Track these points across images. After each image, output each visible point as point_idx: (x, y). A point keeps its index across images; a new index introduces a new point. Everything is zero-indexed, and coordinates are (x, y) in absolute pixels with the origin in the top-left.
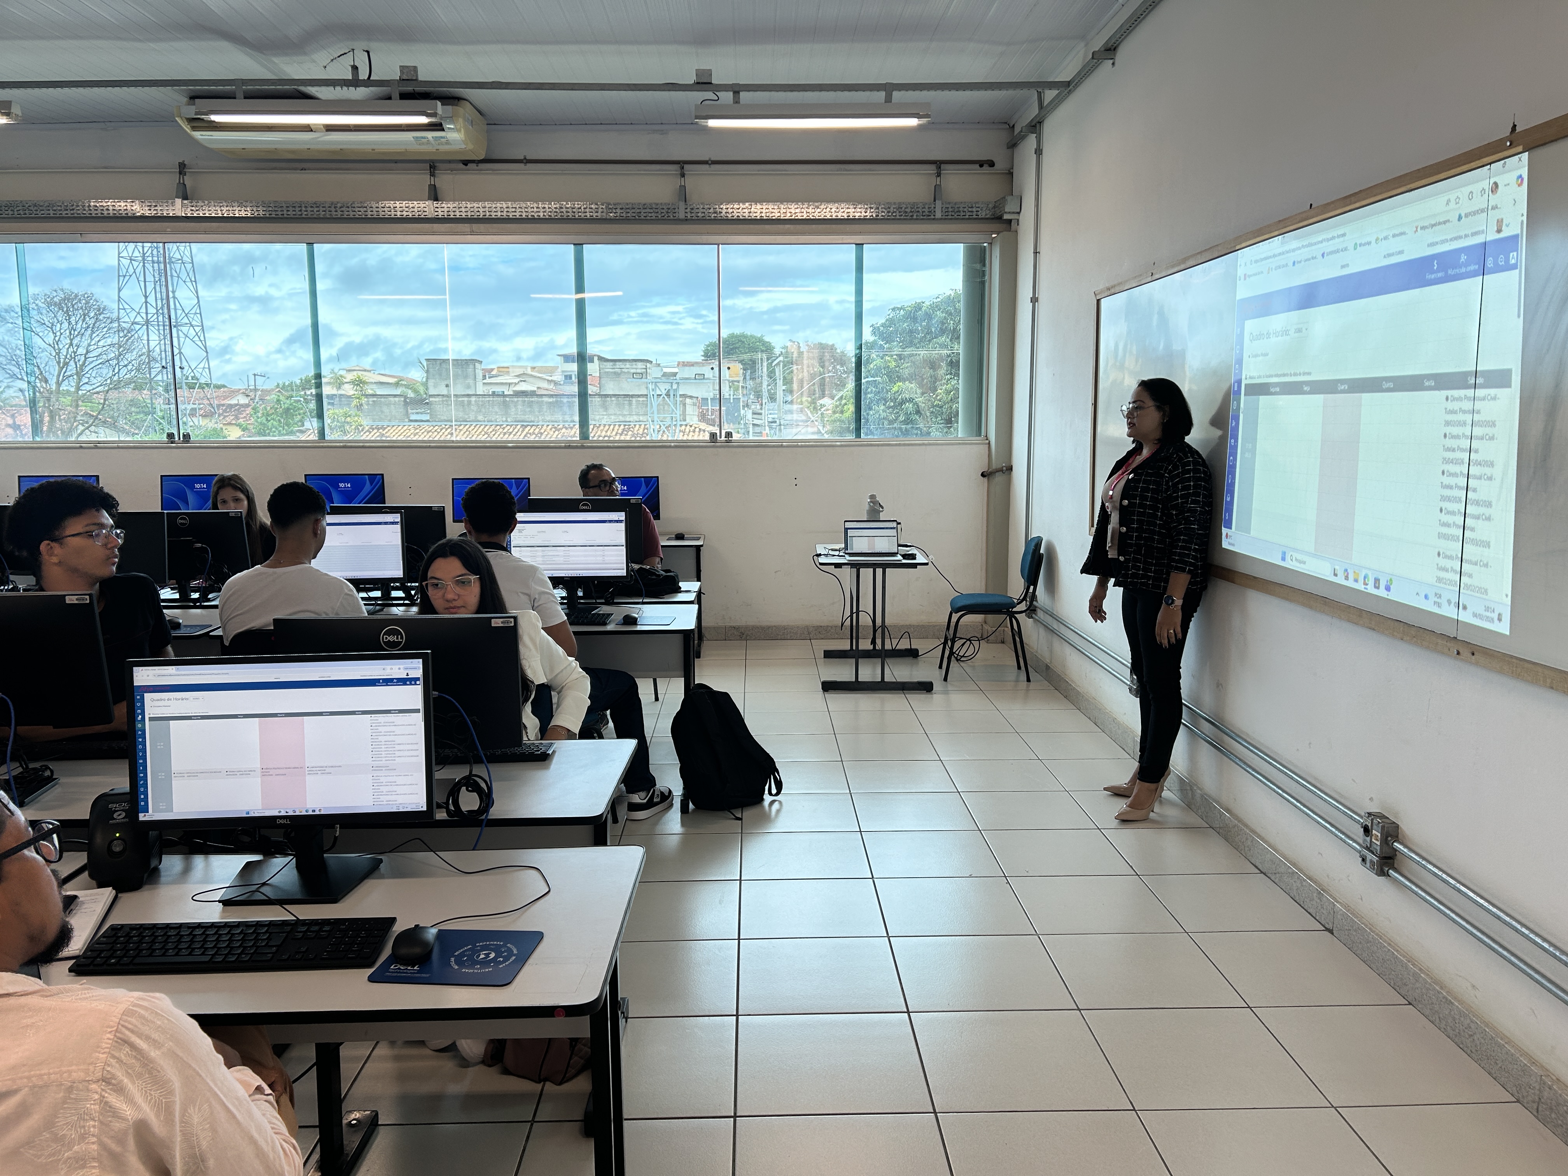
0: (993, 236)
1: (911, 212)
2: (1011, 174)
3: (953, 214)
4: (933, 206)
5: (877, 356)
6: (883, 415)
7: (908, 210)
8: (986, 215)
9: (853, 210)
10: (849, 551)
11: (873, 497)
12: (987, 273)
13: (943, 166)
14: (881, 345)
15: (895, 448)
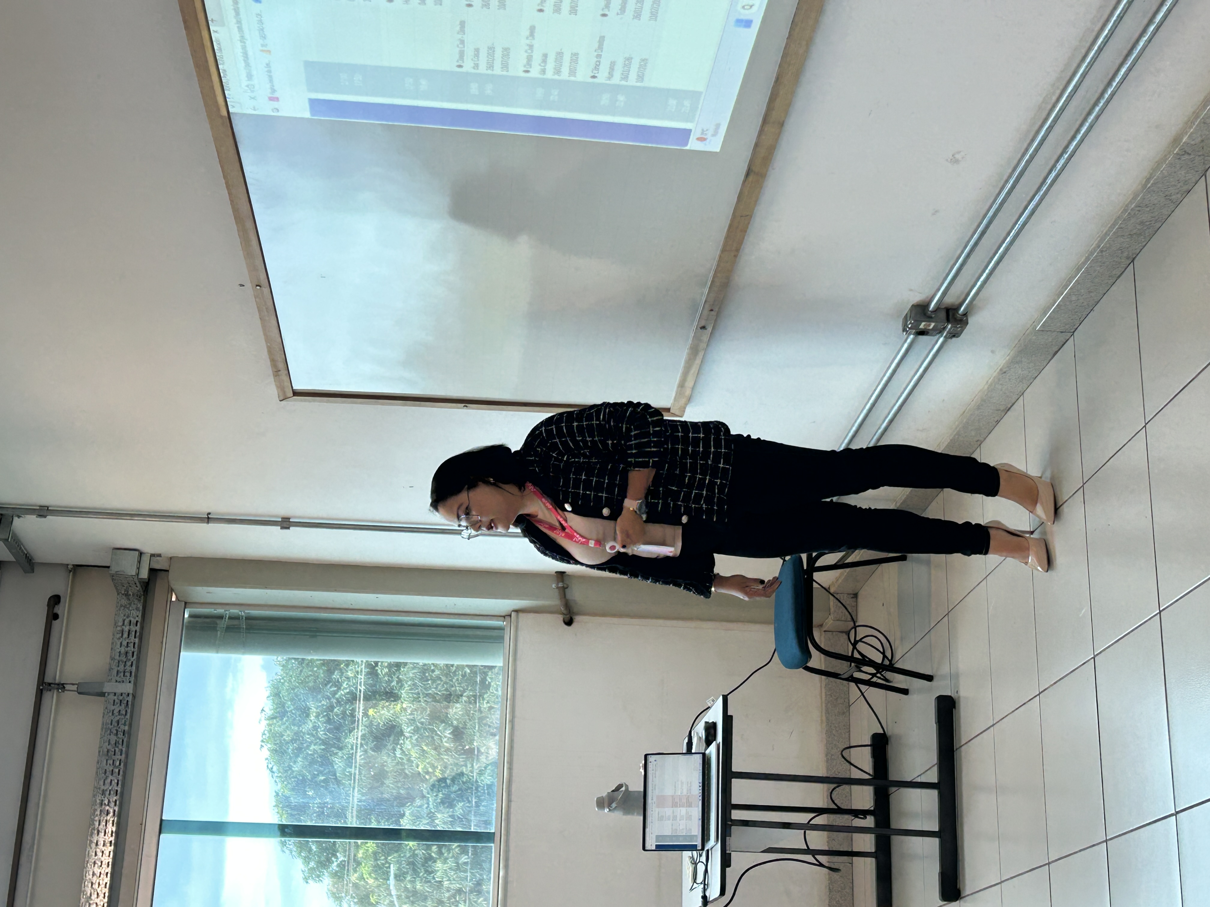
0: (174, 599)
1: (117, 734)
2: (77, 567)
3: (129, 664)
4: (112, 697)
5: (355, 871)
6: (451, 863)
7: (113, 738)
8: (137, 609)
9: (102, 834)
10: (699, 843)
11: (601, 803)
12: (235, 611)
13: (48, 679)
14: (338, 866)
15: (515, 771)
